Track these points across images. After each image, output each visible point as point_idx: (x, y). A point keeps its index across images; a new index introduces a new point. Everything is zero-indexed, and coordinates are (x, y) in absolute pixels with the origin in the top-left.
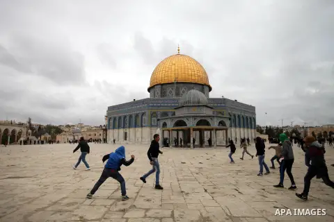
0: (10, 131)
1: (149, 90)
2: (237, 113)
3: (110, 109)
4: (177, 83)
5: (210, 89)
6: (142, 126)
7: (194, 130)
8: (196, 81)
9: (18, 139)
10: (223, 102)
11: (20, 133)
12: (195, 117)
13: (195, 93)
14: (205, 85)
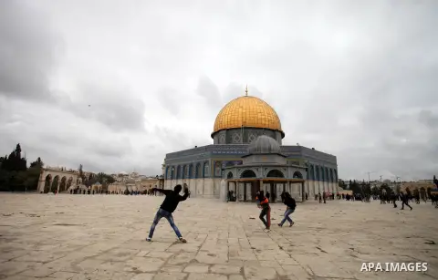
0: (61, 178)
1: (213, 136)
2: (315, 164)
3: (169, 156)
4: (245, 128)
5: (283, 135)
6: (204, 177)
7: (265, 182)
8: (266, 127)
9: (68, 187)
10: (298, 150)
11: (70, 181)
12: (265, 167)
13: (266, 139)
14: (277, 131)
